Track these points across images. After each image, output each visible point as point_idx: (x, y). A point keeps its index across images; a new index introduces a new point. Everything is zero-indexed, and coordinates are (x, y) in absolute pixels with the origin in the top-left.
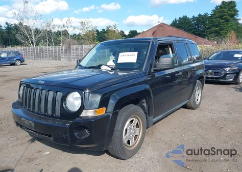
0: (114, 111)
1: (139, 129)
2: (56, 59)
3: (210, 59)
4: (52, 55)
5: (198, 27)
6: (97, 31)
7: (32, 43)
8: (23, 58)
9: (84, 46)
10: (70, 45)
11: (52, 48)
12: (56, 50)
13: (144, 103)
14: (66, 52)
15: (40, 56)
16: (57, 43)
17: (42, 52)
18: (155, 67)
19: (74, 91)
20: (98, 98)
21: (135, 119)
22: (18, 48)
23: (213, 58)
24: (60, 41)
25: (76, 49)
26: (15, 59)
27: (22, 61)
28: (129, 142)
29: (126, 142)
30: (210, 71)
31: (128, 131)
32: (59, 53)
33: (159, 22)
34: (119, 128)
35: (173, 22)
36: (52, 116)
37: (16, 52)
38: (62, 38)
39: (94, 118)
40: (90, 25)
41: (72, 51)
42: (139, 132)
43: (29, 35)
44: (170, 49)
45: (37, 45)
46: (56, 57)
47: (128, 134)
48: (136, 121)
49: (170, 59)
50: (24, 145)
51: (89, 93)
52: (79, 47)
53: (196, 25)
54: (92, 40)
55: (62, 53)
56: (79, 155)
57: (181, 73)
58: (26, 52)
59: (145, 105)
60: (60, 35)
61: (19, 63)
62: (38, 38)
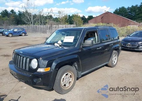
0: (55, 69)
1: (72, 78)
2: (44, 33)
3: (131, 36)
4: (42, 30)
5: (131, 14)
6: (69, 16)
7: (32, 23)
8: (26, 32)
9: (60, 26)
10: (52, 25)
11: (42, 26)
12: (44, 28)
13: (75, 64)
14: (50, 29)
15: (36, 31)
16: (45, 23)
17: (37, 29)
18: (83, 45)
19: (34, 58)
20: (46, 62)
21: (69, 73)
22: (24, 26)
23: (133, 35)
24: (46, 23)
25: (55, 27)
26: (22, 33)
27: (25, 33)
28: (65, 85)
29: (63, 85)
30: (129, 44)
31: (64, 80)
32: (46, 29)
33: (105, 11)
34: (58, 78)
35: (116, 10)
36: (25, 70)
37: (22, 29)
38: (47, 20)
39: (43, 73)
40: (64, 13)
41: (53, 28)
42: (72, 80)
43: (30, 19)
44: (96, 33)
45: (34, 24)
46: (44, 31)
47: (64, 81)
48: (70, 74)
49: (91, 41)
50: (15, 83)
51: (42, 60)
52: (57, 26)
53: (130, 12)
54: (64, 22)
55: (48, 29)
56: (40, 90)
57: (101, 48)
58: (28, 28)
59: (76, 65)
60: (47, 19)
61: (24, 34)
62: (34, 21)
